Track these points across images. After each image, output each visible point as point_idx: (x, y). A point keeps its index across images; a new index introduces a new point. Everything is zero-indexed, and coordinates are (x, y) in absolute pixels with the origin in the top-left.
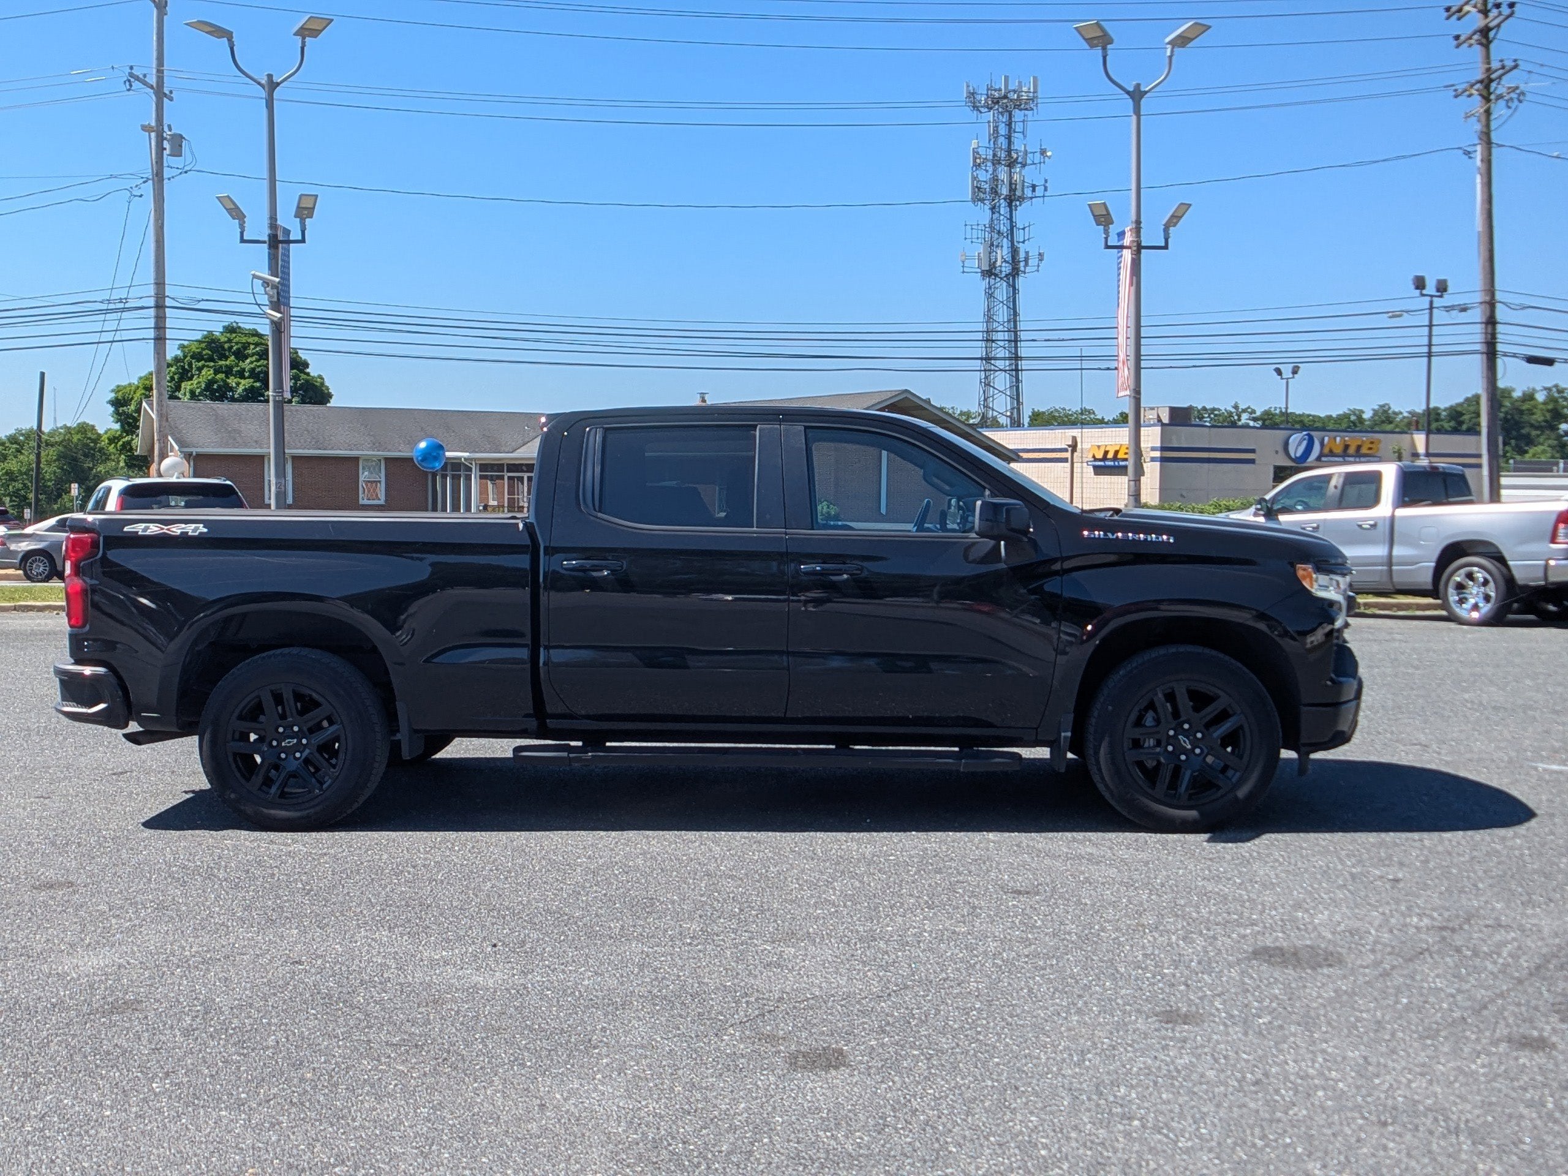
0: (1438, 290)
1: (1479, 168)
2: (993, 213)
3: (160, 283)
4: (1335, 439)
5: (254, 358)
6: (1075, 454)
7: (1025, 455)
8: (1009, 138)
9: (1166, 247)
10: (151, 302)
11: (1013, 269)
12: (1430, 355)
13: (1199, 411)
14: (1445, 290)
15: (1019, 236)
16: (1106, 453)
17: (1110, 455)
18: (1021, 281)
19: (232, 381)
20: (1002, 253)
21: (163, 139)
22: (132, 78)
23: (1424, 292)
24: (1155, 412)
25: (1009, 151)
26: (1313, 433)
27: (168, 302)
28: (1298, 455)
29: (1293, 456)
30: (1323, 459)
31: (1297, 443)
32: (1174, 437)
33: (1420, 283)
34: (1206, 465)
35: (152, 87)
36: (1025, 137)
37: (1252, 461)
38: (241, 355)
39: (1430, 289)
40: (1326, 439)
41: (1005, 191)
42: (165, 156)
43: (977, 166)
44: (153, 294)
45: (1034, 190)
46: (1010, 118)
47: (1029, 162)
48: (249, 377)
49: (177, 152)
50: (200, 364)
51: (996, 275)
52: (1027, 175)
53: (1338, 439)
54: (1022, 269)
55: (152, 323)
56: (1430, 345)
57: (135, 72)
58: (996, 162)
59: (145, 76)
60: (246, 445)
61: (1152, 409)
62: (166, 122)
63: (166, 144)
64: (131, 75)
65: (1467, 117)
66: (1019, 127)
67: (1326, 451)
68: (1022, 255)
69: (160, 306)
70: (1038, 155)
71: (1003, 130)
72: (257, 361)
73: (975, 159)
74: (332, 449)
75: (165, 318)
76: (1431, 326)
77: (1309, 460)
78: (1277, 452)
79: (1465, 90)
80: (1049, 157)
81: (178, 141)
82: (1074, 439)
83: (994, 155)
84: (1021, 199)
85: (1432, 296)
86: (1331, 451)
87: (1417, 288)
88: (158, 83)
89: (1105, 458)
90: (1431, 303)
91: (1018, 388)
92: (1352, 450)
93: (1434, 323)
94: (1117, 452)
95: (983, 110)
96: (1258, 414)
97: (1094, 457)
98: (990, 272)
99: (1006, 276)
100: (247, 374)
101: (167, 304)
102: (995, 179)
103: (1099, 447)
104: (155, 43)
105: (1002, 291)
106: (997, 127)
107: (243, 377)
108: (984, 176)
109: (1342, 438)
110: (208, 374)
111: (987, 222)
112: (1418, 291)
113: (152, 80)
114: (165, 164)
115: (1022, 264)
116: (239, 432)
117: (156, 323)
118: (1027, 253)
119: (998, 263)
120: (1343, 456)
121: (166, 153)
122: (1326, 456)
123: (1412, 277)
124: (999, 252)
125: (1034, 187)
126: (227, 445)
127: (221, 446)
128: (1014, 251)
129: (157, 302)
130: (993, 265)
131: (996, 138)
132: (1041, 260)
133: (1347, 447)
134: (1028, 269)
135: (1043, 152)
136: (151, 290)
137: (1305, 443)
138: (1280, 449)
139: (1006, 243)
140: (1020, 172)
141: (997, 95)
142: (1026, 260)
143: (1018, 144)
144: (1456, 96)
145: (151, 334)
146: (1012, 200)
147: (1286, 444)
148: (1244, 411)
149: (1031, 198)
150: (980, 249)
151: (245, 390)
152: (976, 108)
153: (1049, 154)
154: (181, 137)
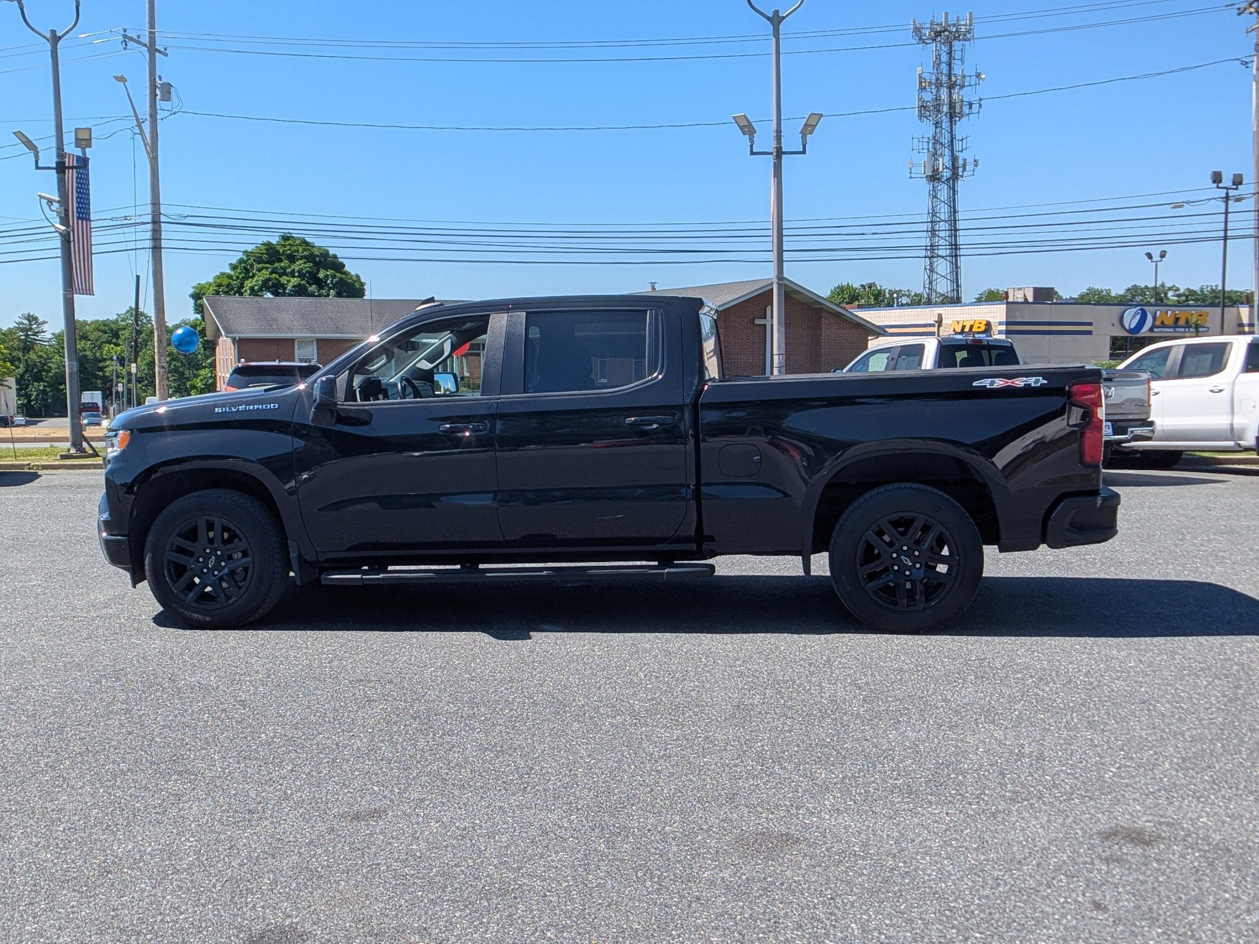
0: (1234, 184)
1: (1255, 76)
2: (936, 127)
3: (156, 204)
4: (1167, 313)
5: (302, 262)
6: (941, 329)
7: (890, 330)
8: (950, 65)
9: (804, 152)
10: (149, 219)
11: (954, 174)
12: (1225, 238)
13: (1142, 289)
14: (1240, 183)
15: (958, 146)
16: (964, 327)
17: (967, 329)
18: (960, 184)
19: (284, 279)
20: (944, 162)
21: (156, 87)
22: (126, 39)
23: (1220, 185)
24: (1022, 292)
25: (949, 75)
26: (1146, 308)
27: (163, 219)
28: (1132, 327)
29: (1127, 328)
30: (1155, 330)
31: (1131, 318)
32: (1018, 314)
33: (1217, 178)
34: (1047, 337)
35: (146, 45)
36: (963, 63)
37: (1089, 333)
38: (292, 259)
39: (1227, 181)
40: (1158, 313)
41: (945, 109)
42: (158, 101)
43: (922, 89)
44: (150, 212)
45: (970, 108)
46: (951, 47)
47: (966, 84)
48: (297, 277)
49: (167, 97)
50: (260, 266)
51: (939, 179)
52: (965, 94)
53: (1169, 312)
54: (961, 173)
55: (149, 235)
56: (1226, 230)
57: (128, 34)
58: (939, 85)
59: (139, 37)
60: (279, 331)
61: (1020, 289)
62: (158, 73)
63: (158, 92)
64: (125, 36)
65: (1247, 32)
66: (958, 55)
67: (1158, 323)
68: (961, 162)
69: (156, 221)
70: (974, 78)
71: (944, 58)
72: (305, 263)
73: (921, 83)
74: (349, 333)
75: (160, 231)
76: (1226, 213)
77: (1144, 330)
78: (1113, 325)
79: (1245, 9)
80: (983, 79)
81: (167, 89)
82: (940, 316)
83: (937, 79)
84: (961, 115)
85: (1227, 189)
86: (1162, 323)
87: (1214, 182)
88: (150, 42)
89: (962, 332)
90: (1227, 194)
91: (957, 273)
92: (1182, 322)
93: (1229, 210)
94: (972, 327)
95: (928, 41)
96: (1182, 291)
97: (954, 330)
98: (934, 177)
99: (947, 180)
100: (296, 274)
101: (162, 220)
102: (937, 99)
103: (958, 322)
104: (147, 10)
105: (943, 192)
106: (940, 55)
107: (294, 276)
108: (928, 96)
109: (1173, 311)
110: (265, 274)
111: (931, 136)
112: (1215, 185)
113: (146, 40)
114: (158, 107)
115: (961, 170)
116: (276, 320)
117: (153, 235)
118: (965, 160)
119: (941, 170)
120: (1174, 328)
121: (158, 98)
122: (1158, 327)
123: (1210, 173)
124: (941, 159)
125: (971, 105)
126: (264, 331)
127: (258, 332)
128: (954, 159)
129: (153, 218)
130: (935, 171)
131: (939, 65)
132: (976, 166)
133: (1177, 319)
134: (965, 174)
135: (978, 75)
136: (149, 209)
137: (1138, 317)
138: (1116, 321)
139: (947, 152)
140: (958, 93)
141: (939, 29)
142: (964, 167)
143: (957, 70)
144: (1239, 14)
145: (149, 244)
146: (952, 116)
147: (1121, 318)
148: (1170, 289)
149: (969, 114)
150: (924, 157)
151: (294, 286)
152: (921, 40)
153: (983, 76)
154: (170, 85)
